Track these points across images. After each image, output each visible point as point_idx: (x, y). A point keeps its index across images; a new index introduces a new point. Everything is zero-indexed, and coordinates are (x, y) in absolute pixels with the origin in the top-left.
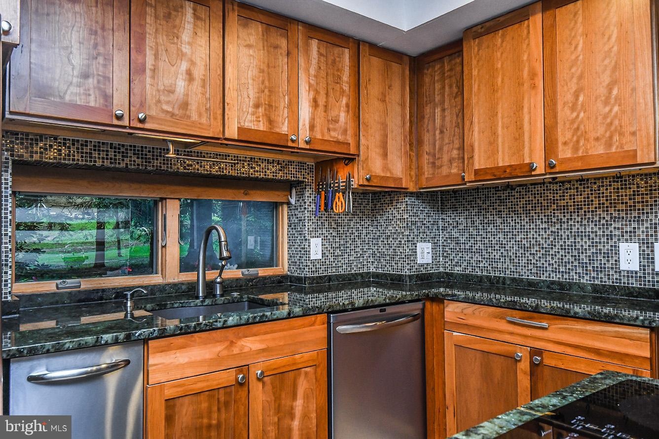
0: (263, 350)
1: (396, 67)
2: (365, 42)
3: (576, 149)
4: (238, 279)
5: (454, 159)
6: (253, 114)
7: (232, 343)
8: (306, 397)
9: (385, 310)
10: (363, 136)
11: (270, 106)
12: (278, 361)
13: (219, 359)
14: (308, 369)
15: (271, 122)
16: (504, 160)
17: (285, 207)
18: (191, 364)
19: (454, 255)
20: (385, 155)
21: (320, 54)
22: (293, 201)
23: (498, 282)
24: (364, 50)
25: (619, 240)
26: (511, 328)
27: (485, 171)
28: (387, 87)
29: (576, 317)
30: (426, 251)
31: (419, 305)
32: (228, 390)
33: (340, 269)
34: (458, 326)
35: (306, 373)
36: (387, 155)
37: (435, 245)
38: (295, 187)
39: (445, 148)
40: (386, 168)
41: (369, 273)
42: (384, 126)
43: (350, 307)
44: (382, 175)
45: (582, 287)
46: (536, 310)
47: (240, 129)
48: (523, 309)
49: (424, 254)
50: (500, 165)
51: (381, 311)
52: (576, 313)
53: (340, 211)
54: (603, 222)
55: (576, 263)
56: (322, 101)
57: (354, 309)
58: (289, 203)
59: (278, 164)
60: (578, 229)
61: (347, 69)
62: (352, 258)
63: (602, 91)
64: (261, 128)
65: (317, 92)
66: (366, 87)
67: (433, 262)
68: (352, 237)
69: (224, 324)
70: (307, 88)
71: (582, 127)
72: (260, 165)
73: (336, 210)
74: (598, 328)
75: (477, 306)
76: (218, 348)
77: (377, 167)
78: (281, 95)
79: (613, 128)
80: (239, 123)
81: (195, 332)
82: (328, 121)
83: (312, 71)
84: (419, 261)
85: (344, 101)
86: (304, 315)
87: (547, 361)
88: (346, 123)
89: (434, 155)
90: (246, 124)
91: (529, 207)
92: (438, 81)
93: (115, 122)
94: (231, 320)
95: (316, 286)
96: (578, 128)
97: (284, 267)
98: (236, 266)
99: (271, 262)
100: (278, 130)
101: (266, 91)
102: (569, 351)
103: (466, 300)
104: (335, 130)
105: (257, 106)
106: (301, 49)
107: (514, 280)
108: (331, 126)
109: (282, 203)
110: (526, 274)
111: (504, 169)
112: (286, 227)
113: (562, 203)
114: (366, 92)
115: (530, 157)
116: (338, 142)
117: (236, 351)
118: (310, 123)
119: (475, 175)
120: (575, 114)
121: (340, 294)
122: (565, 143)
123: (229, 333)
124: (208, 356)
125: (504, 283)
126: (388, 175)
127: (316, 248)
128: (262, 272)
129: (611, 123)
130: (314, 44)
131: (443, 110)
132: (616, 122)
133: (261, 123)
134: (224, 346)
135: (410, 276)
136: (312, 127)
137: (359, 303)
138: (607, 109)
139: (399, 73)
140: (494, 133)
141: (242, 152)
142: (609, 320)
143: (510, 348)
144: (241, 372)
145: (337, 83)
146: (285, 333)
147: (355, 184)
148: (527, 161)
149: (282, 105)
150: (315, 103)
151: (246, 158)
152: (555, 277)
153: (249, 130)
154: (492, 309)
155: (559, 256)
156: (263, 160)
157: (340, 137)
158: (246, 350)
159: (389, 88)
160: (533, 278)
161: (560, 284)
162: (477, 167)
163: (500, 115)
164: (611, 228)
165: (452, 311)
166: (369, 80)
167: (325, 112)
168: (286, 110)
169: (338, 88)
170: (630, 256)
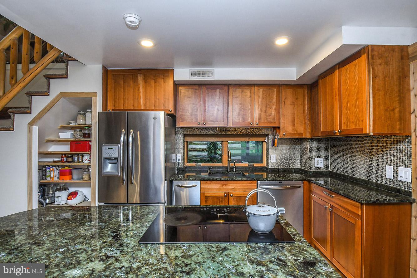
0: (233, 189)
2: (283, 85)
4: (246, 167)
6: (238, 118)
9: (282, 182)
10: (283, 119)
11: (244, 114)
15: (244, 119)
17: (265, 143)
21: (263, 94)
22: (266, 141)
24: (283, 88)
25: (386, 164)
26: (325, 196)
27: (324, 132)
28: (295, 99)
30: (320, 162)
33: (284, 166)
34: (313, 193)
36: (295, 125)
37: (326, 159)
38: (267, 136)
40: (295, 130)
44: (292, 132)
45: (372, 183)
47: (233, 123)
50: (328, 130)
51: (280, 182)
52: (341, 193)
54: (381, 155)
55: (372, 173)
56: (264, 109)
57: (268, 181)
59: (258, 129)
60: (373, 157)
61: (275, 97)
62: (290, 162)
63: (354, 102)
64: (240, 122)
65: (262, 107)
66: (284, 101)
67: (324, 166)
68: (290, 154)
70: (258, 106)
74: (346, 200)
78: (248, 110)
79: (357, 118)
81: (213, 180)
82: (267, 116)
83: (260, 100)
84: (316, 165)
85: (274, 107)
88: (275, 115)
90: (235, 121)
93: (199, 125)
95: (273, 172)
96: (348, 117)
97: (265, 164)
98: (248, 162)
99: (262, 162)
100: (246, 121)
101: (242, 110)
102: (339, 208)
104: (270, 118)
105: (239, 115)
106: (255, 94)
107: (351, 177)
111: (329, 132)
114: (284, 103)
115: (335, 128)
116: (271, 122)
118: (259, 117)
119: (322, 134)
120: (347, 111)
122: (344, 123)
124: (216, 187)
125: (348, 178)
126: (295, 132)
127: (273, 158)
128: (255, 165)
130: (261, 90)
132: (358, 115)
133: (240, 120)
134: (221, 186)
135: (311, 171)
136: (260, 119)
137: (270, 179)
138: (356, 109)
140: (327, 118)
143: (324, 204)
144: (226, 194)
145: (271, 102)
146: (241, 185)
147: (280, 136)
149: (248, 113)
150: (261, 110)
152: (365, 178)
155: (366, 169)
159: (296, 99)
160: (358, 177)
161: (365, 181)
162: (321, 131)
163: (328, 110)
164: (384, 158)
166: (286, 98)
167: (265, 113)
168: (249, 115)
169: (271, 104)
170: (389, 172)
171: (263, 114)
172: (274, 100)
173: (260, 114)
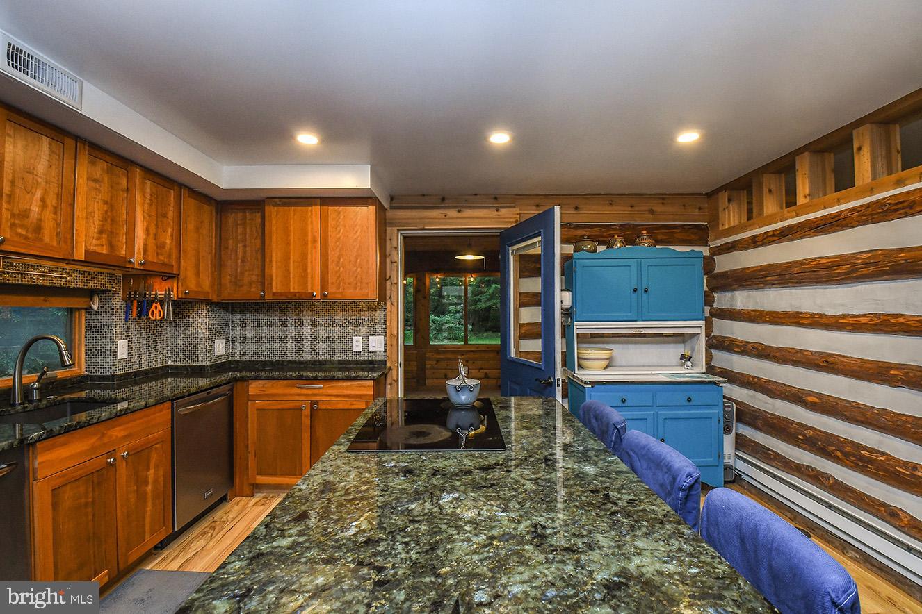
0: (126, 437)
1: (206, 207)
2: (185, 186)
3: (338, 288)
5: (253, 281)
6: (98, 239)
7: (103, 435)
8: (157, 467)
9: (210, 392)
10: (183, 259)
11: (112, 232)
12: (137, 442)
13: (93, 449)
14: (157, 446)
15: (111, 246)
16: (294, 287)
17: (83, 312)
18: (71, 457)
19: (242, 347)
20: (197, 274)
21: (152, 193)
22: (95, 307)
23: (278, 364)
24: (184, 192)
25: (352, 335)
26: (299, 391)
27: (281, 294)
28: (200, 222)
29: (339, 379)
31: (228, 386)
32: (100, 472)
33: (143, 366)
34: (258, 396)
35: (156, 448)
36: (199, 274)
37: (227, 340)
38: (98, 294)
39: (247, 273)
40: (198, 284)
41: (168, 366)
42: (198, 252)
43: (187, 393)
44: (196, 290)
45: (332, 362)
46: (316, 378)
47: (87, 252)
48: (308, 378)
49: (220, 347)
50: (292, 291)
51: (207, 393)
52: (338, 377)
53: (158, 318)
54: (344, 325)
55: (329, 349)
56: (153, 231)
57: (190, 395)
58: (88, 309)
60: (331, 329)
61: (171, 208)
62: (153, 355)
63: (352, 259)
64: (104, 252)
65: (149, 223)
66: (186, 222)
67: (226, 354)
68: (153, 337)
69: (98, 419)
70: (142, 219)
71: (341, 275)
72: (72, 276)
73: (153, 316)
74: (349, 383)
75: (275, 381)
76: (93, 440)
77: (192, 284)
78: (121, 224)
79: (357, 279)
80: (86, 246)
81: (76, 429)
82: (157, 247)
83: (146, 206)
84: (217, 354)
85: (170, 231)
86: (157, 404)
87: (321, 407)
88: (170, 249)
89: (236, 277)
90: (92, 248)
91: (301, 315)
92: (240, 224)
94: (104, 415)
95: (124, 382)
96: (339, 277)
97: (82, 369)
100: (118, 253)
101: (109, 220)
102: (333, 398)
103: (267, 378)
104: (162, 254)
105: (101, 232)
106: (138, 187)
107: (290, 361)
108: (159, 251)
109: (79, 309)
110: (297, 357)
111: (295, 294)
112: (83, 330)
113: (322, 314)
114: (185, 225)
115: (312, 288)
116: (164, 264)
117: (106, 440)
118: (144, 247)
120: (338, 268)
121: (143, 387)
122: (332, 283)
123: (101, 427)
124: (85, 448)
125: (282, 365)
126: (200, 290)
127: (122, 349)
128: (60, 374)
129: (357, 277)
130: (148, 183)
131: (245, 246)
132: (359, 276)
133: (104, 247)
134: (97, 438)
135: (211, 366)
136: (145, 251)
137: (193, 389)
138: (355, 268)
139: (208, 212)
140: (288, 271)
141: (55, 264)
142: (355, 378)
143: (297, 404)
145: (164, 217)
146: (142, 420)
147: (174, 296)
148: (309, 291)
149: (122, 233)
150: (147, 232)
151: (58, 268)
152: (316, 358)
153: (94, 253)
154: (285, 382)
155: (319, 345)
156: (74, 271)
157: (166, 260)
158: (114, 438)
160: (302, 359)
161: (319, 361)
162: (274, 290)
164: (349, 329)
165: (254, 387)
166: (188, 216)
167: (155, 239)
168: (124, 237)
169: (165, 220)
170: (357, 344)
171: (151, 241)
172: (171, 214)
173: (145, 240)
